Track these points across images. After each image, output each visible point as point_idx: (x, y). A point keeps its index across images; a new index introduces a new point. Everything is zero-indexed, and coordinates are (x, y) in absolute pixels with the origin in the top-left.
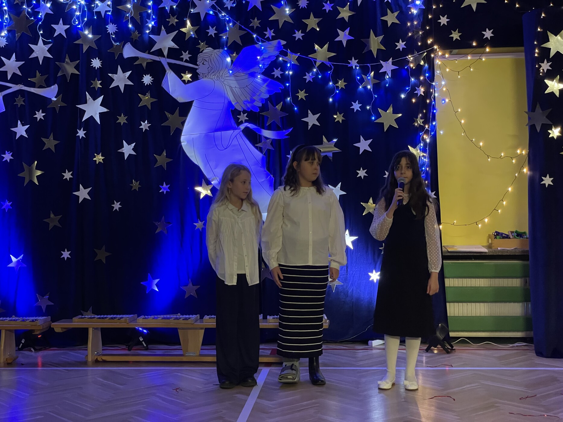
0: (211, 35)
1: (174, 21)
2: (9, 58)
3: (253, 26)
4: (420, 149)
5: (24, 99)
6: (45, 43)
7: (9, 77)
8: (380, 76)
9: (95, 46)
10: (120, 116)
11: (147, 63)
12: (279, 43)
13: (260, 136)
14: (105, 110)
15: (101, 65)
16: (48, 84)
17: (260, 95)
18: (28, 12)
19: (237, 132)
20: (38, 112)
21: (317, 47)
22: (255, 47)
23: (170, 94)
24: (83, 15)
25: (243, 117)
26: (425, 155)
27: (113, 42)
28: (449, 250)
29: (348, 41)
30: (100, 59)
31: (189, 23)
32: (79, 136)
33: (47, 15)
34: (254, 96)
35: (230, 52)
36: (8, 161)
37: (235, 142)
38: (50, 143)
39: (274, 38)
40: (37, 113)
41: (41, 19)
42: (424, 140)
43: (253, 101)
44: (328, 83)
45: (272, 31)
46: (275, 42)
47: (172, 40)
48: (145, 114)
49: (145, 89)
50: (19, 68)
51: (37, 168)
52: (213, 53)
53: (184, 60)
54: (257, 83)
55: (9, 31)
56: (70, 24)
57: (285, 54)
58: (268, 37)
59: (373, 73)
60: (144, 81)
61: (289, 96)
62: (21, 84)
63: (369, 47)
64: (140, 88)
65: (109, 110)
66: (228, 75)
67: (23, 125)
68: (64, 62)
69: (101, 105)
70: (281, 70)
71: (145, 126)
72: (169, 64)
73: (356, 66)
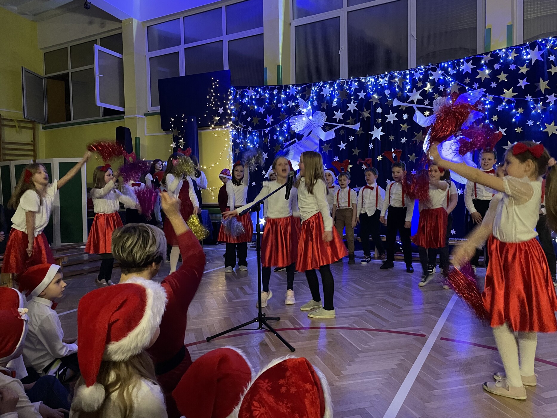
0: (441, 90)
1: (420, 84)
2: (337, 112)
3: (466, 83)
5: (344, 131)
6: (354, 103)
7: (337, 121)
8: (546, 104)
9: (378, 102)
10: (390, 136)
11: (405, 108)
12: (482, 90)
14: (383, 134)
15: (381, 111)
16: (355, 123)
18: (347, 88)
20: (351, 136)
21: (505, 90)
22: (467, 94)
23: (418, 123)
24: (373, 87)
25: (459, 133)
27: (388, 99)
29: (525, 86)
30: (381, 108)
31: (429, 85)
32: (370, 147)
33: (356, 89)
36: (337, 161)
38: (356, 152)
39: (478, 88)
41: (353, 91)
44: (512, 110)
45: (478, 84)
46: (480, 89)
47: (419, 95)
48: (404, 134)
49: (404, 121)
50: (342, 116)
51: (350, 164)
52: (442, 99)
53: (425, 104)
55: (338, 99)
56: (366, 92)
58: (475, 88)
59: (542, 103)
60: (403, 117)
61: (487, 119)
62: (343, 124)
63: (539, 88)
64: (402, 121)
65: (385, 134)
67: (344, 143)
68: (363, 111)
69: (381, 131)
70: (483, 105)
71: (404, 140)
73: (530, 100)
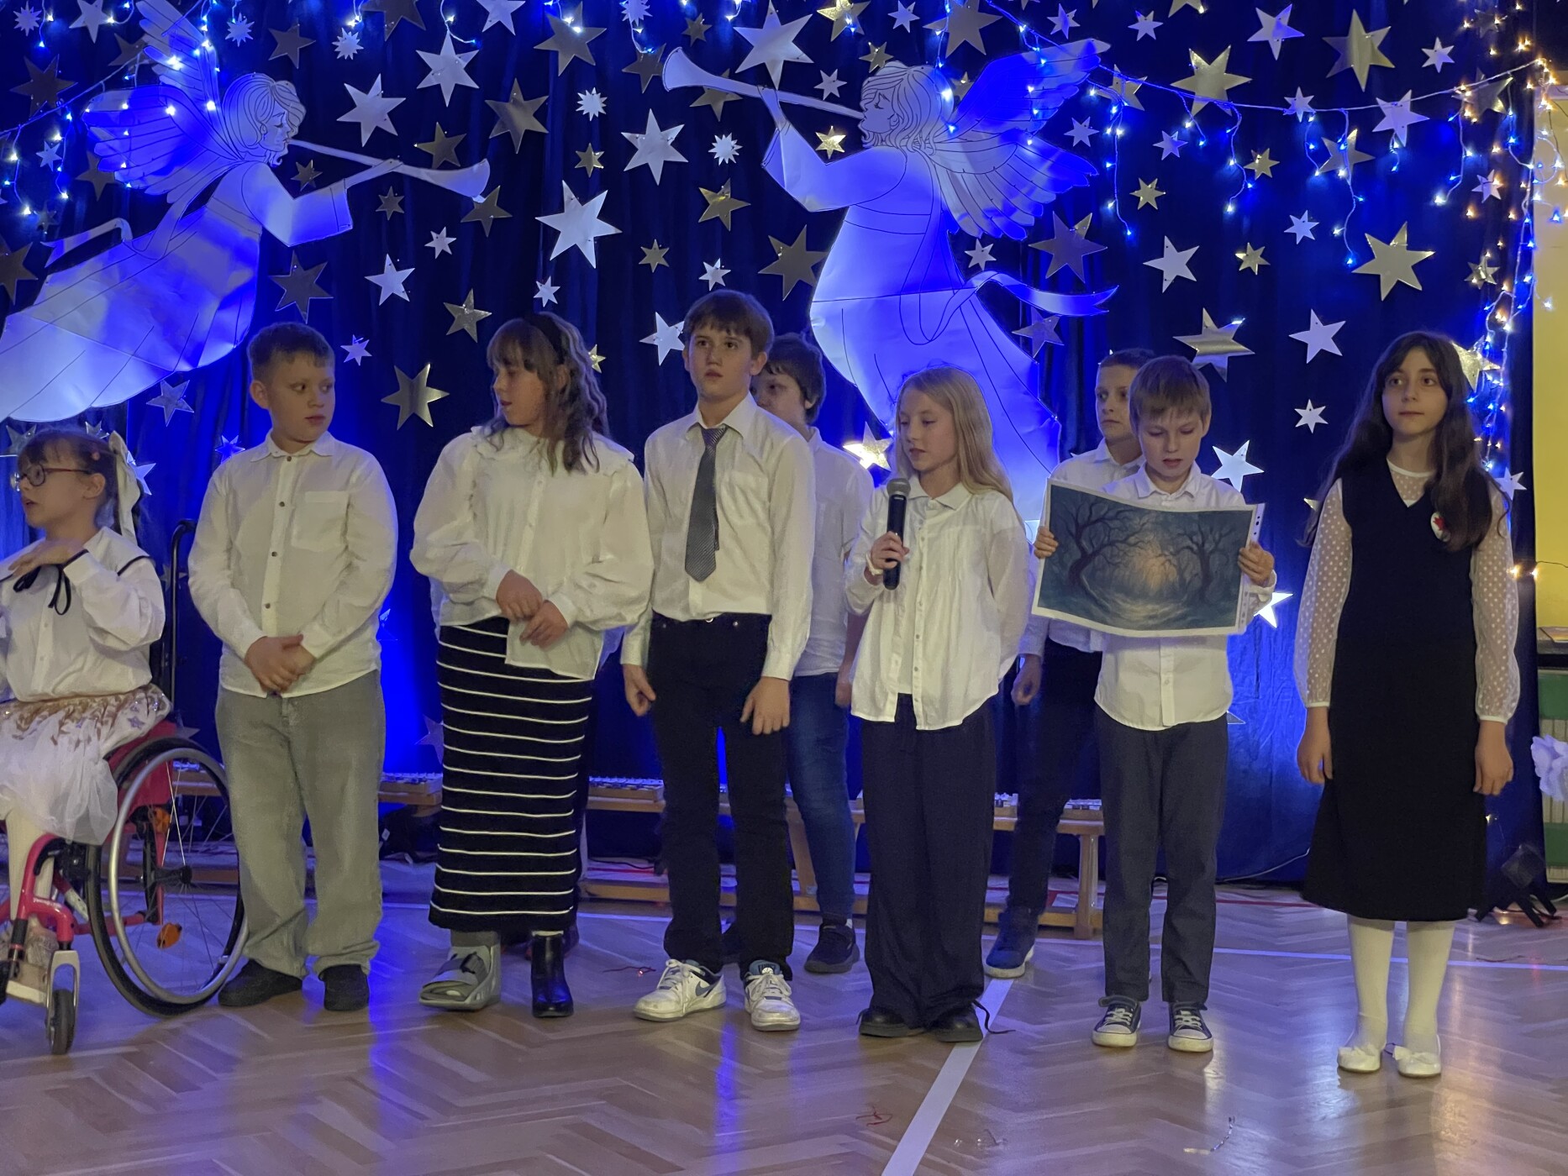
0: (902, 27)
2: (365, 89)
3: (1019, 3)
4: (1484, 352)
5: (402, 198)
6: (460, 48)
7: (365, 138)
8: (1374, 142)
9: (589, 59)
10: (650, 247)
11: (726, 103)
12: (1090, 48)
13: (1028, 308)
14: (610, 230)
15: (603, 108)
16: (465, 158)
17: (1031, 191)
19: (962, 294)
20: (438, 232)
21: (1196, 59)
22: (1022, 59)
23: (786, 189)
25: (981, 255)
26: (1497, 367)
27: (638, 47)
28: (1557, 639)
29: (1287, 44)
30: (602, 92)
32: (541, 299)
34: (1013, 195)
35: (950, 74)
36: (359, 361)
37: (957, 323)
38: (466, 316)
40: (434, 235)
42: (1496, 325)
43: (1009, 210)
44: (1224, 161)
45: (1072, 14)
46: (1078, 46)
47: (795, 41)
48: (714, 240)
49: (715, 175)
50: (392, 115)
51: (431, 383)
52: (905, 77)
53: (825, 96)
54: (1023, 159)
55: (367, 15)
57: (1105, 80)
58: (1060, 32)
59: (1354, 134)
60: (715, 153)
61: (1111, 197)
62: (395, 158)
63: (1347, 59)
64: (706, 171)
65: (619, 231)
66: (945, 137)
67: (399, 267)
68: (507, 100)
69: (601, 216)
70: (1092, 125)
71: (713, 275)
72: (787, 108)
73: (1306, 115)
